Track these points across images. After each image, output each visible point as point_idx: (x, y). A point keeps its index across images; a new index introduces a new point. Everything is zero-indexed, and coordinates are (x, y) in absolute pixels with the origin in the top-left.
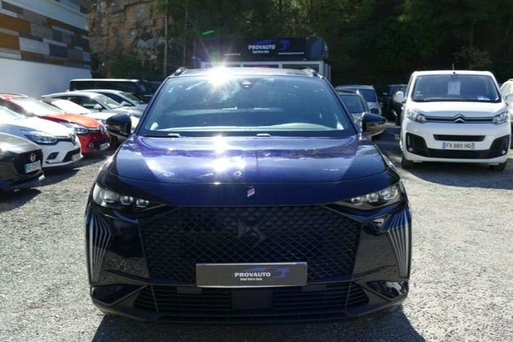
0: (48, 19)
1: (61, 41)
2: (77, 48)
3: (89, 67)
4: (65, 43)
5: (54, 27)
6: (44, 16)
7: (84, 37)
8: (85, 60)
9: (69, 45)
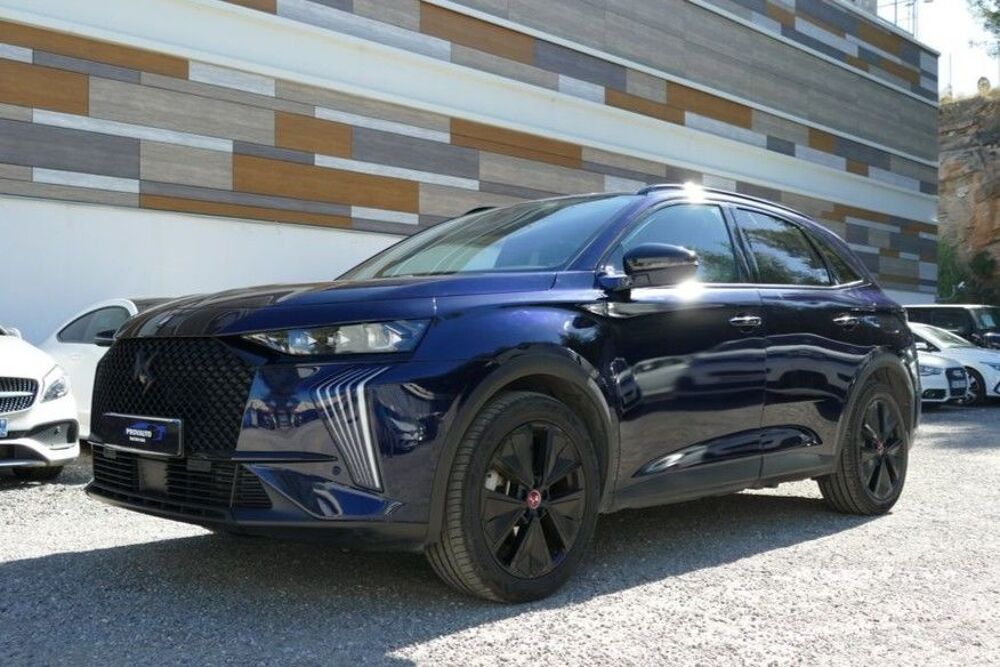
0: (837, 206)
1: (865, 243)
2: (903, 255)
3: (935, 289)
4: (875, 246)
5: (849, 220)
6: (828, 202)
7: (924, 235)
8: (922, 277)
9: (882, 250)
